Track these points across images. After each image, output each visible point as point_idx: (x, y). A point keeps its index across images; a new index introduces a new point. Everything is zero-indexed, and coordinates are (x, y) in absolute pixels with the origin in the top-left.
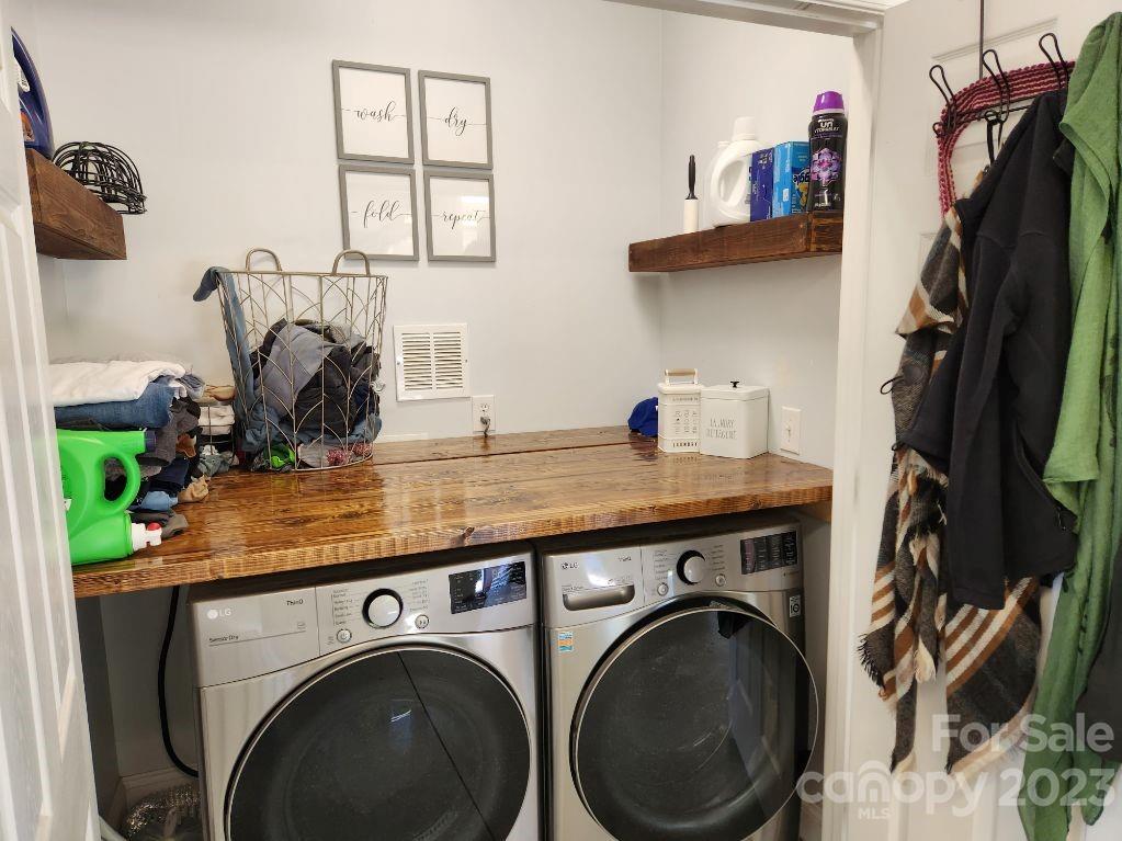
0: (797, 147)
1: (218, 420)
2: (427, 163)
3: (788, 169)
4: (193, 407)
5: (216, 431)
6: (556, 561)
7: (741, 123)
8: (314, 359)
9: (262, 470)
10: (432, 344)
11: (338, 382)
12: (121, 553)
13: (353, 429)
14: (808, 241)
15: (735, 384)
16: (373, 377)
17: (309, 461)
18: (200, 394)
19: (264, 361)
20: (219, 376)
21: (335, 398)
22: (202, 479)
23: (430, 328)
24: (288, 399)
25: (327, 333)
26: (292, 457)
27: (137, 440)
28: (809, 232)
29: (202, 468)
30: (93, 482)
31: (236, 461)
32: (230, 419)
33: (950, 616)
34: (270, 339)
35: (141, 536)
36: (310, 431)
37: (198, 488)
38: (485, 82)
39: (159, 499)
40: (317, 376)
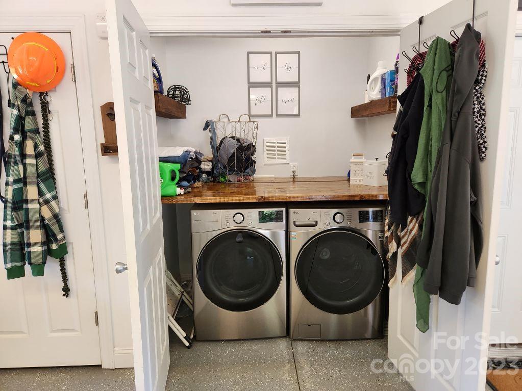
0: (391, 72)
1: (206, 166)
2: (277, 83)
3: (389, 81)
4: (200, 162)
5: (207, 170)
6: (292, 211)
7: (380, 63)
8: (233, 148)
9: (219, 182)
10: (276, 145)
11: (240, 155)
12: (174, 195)
13: (245, 171)
14: (390, 107)
15: (377, 159)
16: (252, 155)
17: (231, 180)
18: (202, 158)
19: (219, 148)
20: (208, 153)
21: (239, 160)
22: (201, 183)
23: (276, 139)
24: (226, 162)
25: (238, 140)
26: (227, 179)
27: (178, 166)
28: (390, 103)
29: (201, 179)
30: (168, 176)
31: (212, 179)
32: (211, 166)
33: (402, 230)
34: (221, 142)
35: (179, 191)
36: (232, 170)
37: (198, 184)
38: (298, 53)
39: (185, 183)
40: (234, 153)
